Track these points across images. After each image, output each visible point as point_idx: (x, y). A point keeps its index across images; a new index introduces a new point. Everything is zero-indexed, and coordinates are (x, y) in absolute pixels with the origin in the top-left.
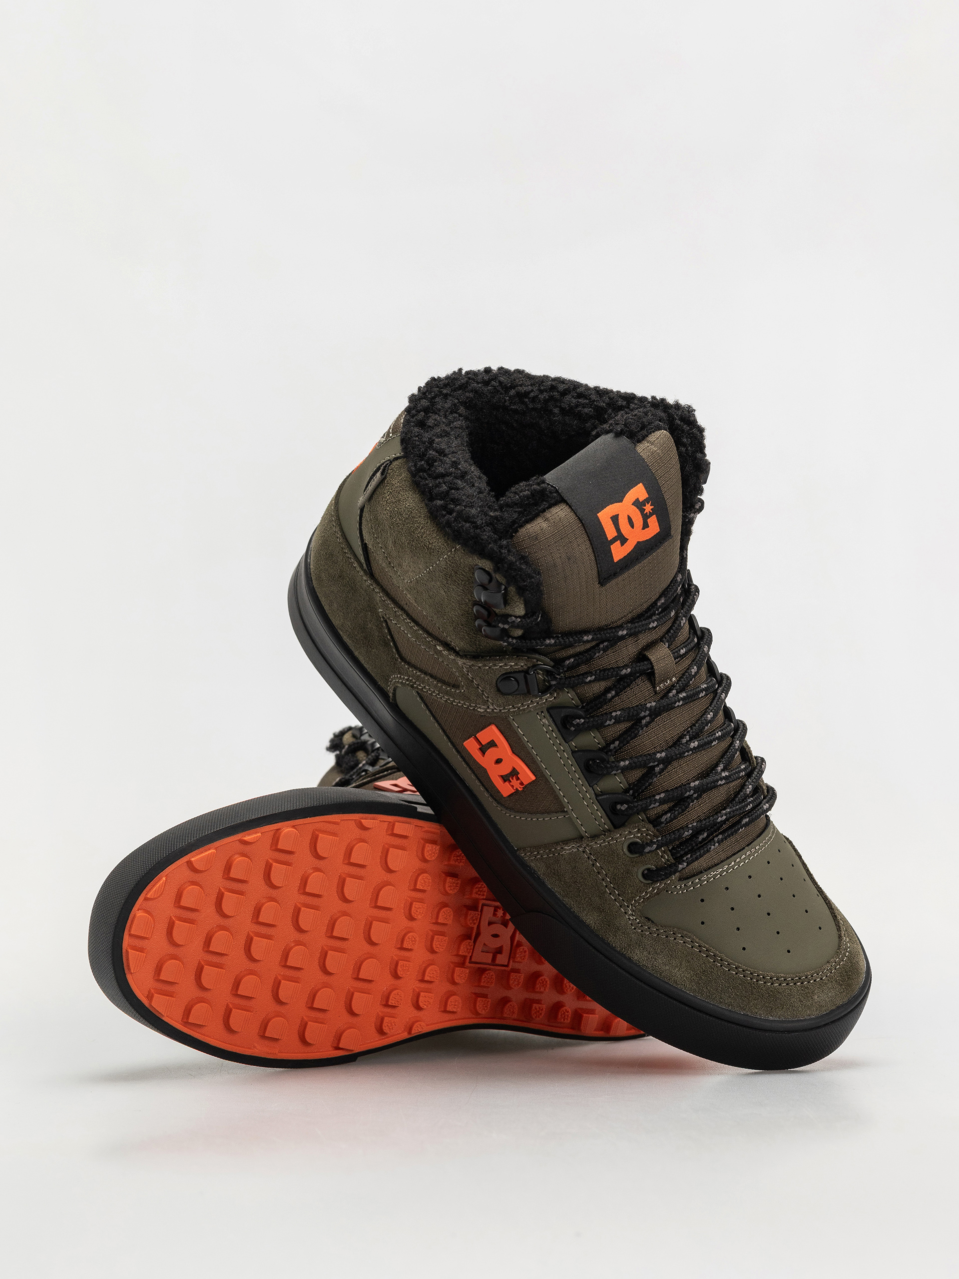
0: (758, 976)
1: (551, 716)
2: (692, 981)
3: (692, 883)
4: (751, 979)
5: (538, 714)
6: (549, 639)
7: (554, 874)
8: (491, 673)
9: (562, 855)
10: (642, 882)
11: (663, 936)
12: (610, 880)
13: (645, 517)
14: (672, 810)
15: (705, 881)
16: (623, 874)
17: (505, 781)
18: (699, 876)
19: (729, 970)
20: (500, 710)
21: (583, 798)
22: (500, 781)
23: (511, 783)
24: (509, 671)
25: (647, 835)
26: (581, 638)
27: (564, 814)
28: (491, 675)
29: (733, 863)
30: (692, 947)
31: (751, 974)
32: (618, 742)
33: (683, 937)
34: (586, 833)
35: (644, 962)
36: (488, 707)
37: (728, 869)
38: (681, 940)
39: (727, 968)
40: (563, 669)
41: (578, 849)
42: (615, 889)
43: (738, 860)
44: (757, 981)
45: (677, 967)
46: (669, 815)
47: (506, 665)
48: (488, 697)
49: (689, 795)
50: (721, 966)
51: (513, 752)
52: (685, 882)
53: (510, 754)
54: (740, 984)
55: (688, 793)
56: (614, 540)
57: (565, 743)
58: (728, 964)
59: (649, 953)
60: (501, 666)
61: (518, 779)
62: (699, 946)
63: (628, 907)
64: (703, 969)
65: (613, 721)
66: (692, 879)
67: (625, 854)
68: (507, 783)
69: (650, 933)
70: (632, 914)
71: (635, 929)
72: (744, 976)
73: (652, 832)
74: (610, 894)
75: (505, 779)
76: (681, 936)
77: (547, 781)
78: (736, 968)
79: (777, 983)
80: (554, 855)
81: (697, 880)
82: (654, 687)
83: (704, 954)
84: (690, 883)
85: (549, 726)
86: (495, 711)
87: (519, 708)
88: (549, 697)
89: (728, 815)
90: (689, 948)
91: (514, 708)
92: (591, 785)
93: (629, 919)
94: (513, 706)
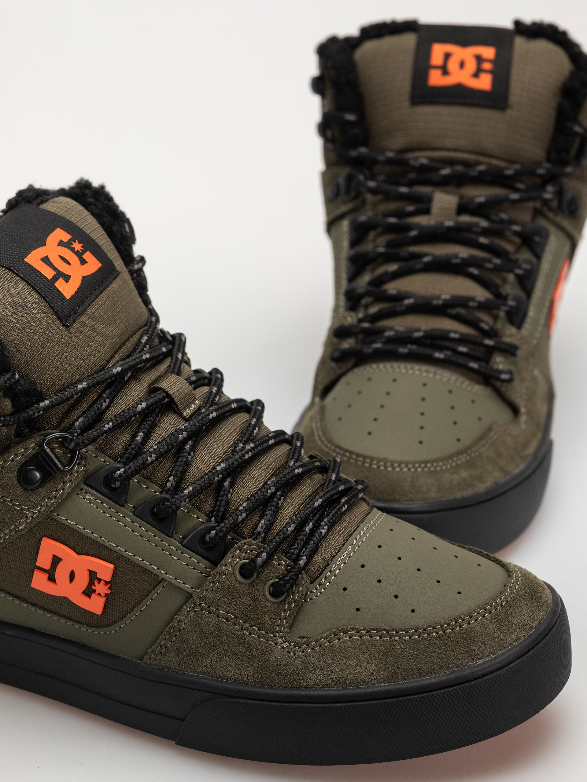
0: (441, 627)
1: (92, 488)
2: (380, 670)
3: (325, 578)
4: (437, 633)
5: (78, 494)
6: (43, 401)
7: (188, 656)
8: (7, 473)
9: (183, 629)
10: (274, 603)
11: (325, 644)
12: (242, 620)
13: (79, 255)
14: (264, 516)
15: (336, 570)
16: (251, 605)
17: (89, 596)
18: (328, 568)
19: (410, 638)
20: (39, 511)
21: (170, 554)
22: (86, 599)
23: (97, 592)
24: (23, 461)
25: (251, 551)
26: (75, 388)
27: (161, 584)
28: (7, 475)
29: (355, 541)
30: (361, 637)
31: (434, 628)
32: (172, 477)
33: (346, 633)
34: (193, 588)
35: (323, 681)
36: (27, 517)
37: (353, 548)
38: (346, 637)
39: (406, 636)
40: (76, 432)
41: (195, 611)
42: (252, 626)
43: (358, 537)
44: (444, 632)
45: (356, 665)
46: (263, 521)
47: (16, 455)
48: (20, 504)
49: (272, 493)
50: (400, 638)
51: (79, 554)
52: (318, 581)
53: (76, 557)
54: (428, 645)
55: (270, 491)
56: (55, 279)
57: (121, 508)
58: (406, 632)
59: (322, 669)
60: (12, 460)
61: (100, 580)
62: (367, 632)
63: (275, 636)
64: (383, 651)
65: (154, 455)
66: (323, 575)
67: (240, 583)
68: (93, 595)
69: (312, 649)
70: (283, 642)
71: (294, 654)
72: (428, 635)
73: (256, 545)
74: (250, 634)
75: (88, 592)
76: (344, 634)
77: (126, 559)
78: (416, 631)
79: (465, 623)
80: (176, 636)
81: (329, 574)
82: (181, 415)
83: (376, 636)
84: (323, 580)
85: (96, 499)
86: (35, 516)
87: (56, 497)
88: (78, 468)
89: (329, 524)
90: (357, 640)
91: (51, 499)
92: (170, 534)
93: (283, 648)
94: (49, 498)
